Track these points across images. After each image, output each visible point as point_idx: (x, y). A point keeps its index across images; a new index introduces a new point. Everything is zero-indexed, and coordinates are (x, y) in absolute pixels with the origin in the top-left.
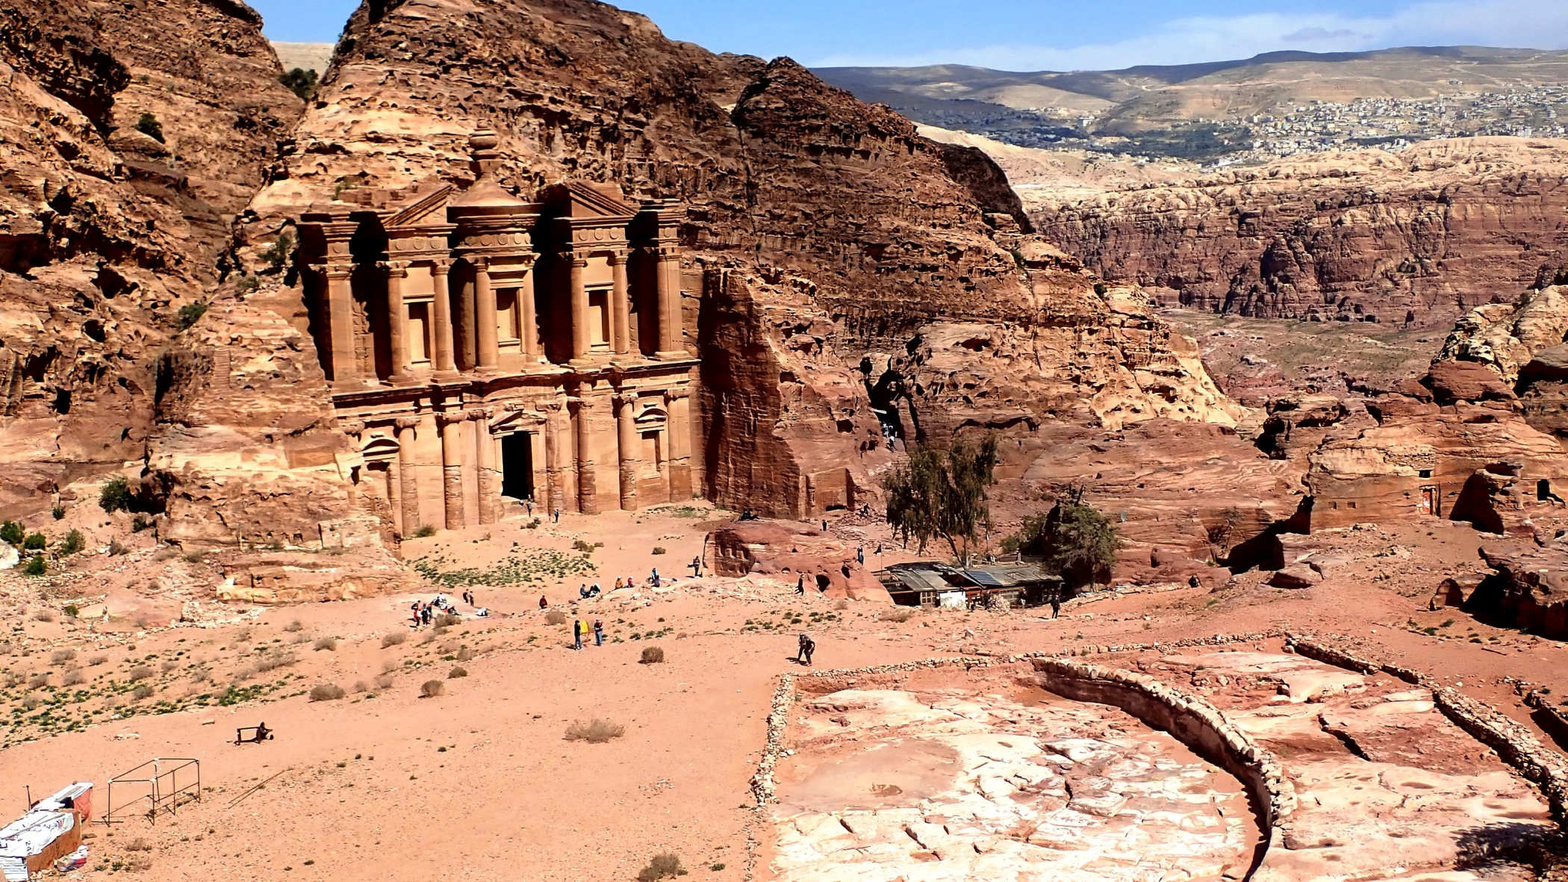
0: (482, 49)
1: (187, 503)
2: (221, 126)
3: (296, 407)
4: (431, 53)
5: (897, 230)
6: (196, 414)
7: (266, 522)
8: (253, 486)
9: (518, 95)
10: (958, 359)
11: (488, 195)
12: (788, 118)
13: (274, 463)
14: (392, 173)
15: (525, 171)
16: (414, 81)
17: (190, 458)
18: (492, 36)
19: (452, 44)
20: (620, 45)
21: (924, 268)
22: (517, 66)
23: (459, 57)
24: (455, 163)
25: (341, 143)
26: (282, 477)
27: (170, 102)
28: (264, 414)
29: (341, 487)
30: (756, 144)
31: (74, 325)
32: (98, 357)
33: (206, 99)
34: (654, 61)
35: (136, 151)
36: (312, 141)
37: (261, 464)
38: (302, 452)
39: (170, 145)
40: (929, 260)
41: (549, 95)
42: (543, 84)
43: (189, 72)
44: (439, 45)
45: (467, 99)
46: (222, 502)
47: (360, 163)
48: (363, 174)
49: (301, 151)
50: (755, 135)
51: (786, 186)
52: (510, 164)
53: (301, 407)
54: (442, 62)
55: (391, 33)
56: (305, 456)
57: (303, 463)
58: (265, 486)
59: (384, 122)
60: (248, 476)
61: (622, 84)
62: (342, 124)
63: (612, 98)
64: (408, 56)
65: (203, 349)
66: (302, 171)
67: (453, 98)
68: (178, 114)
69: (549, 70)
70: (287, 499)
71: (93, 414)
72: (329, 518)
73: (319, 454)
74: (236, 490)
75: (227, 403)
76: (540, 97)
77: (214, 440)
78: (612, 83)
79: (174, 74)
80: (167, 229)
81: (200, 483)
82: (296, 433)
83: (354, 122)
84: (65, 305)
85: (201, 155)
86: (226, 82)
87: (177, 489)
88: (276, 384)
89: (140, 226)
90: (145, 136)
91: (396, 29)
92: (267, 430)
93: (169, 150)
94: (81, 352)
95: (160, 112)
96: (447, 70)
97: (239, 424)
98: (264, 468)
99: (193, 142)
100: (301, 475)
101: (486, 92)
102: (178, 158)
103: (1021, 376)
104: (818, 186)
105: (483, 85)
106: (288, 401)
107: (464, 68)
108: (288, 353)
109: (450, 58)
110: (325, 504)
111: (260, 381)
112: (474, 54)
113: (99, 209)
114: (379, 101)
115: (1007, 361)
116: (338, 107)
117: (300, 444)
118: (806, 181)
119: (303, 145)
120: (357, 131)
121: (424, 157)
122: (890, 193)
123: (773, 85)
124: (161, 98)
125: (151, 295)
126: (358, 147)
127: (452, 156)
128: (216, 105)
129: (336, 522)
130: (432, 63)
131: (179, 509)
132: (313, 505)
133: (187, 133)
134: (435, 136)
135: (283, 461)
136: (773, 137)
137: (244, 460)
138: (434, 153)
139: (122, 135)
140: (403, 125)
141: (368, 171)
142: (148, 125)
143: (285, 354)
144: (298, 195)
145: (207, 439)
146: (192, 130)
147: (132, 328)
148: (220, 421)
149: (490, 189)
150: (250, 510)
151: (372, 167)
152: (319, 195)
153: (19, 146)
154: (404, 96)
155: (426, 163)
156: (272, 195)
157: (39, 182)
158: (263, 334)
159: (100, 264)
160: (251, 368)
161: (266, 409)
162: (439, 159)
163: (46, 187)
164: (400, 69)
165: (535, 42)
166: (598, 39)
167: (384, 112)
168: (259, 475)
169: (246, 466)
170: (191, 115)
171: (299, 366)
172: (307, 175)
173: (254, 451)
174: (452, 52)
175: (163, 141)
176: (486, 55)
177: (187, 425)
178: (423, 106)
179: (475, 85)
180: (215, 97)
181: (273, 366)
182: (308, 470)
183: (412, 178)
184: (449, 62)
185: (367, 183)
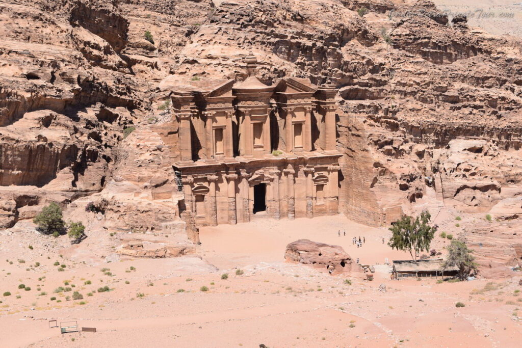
0: (262, 17)
1: (112, 212)
2: (180, 35)
3: (158, 175)
4: (239, 19)
5: (462, 89)
6: (119, 176)
7: (141, 222)
8: (137, 207)
9: (276, 36)
10: (464, 157)
11: (252, 84)
12: (411, 39)
13: (147, 198)
14: (216, 72)
15: (276, 70)
16: (230, 32)
17: (114, 195)
18: (267, 10)
19: (248, 15)
20: (331, 9)
21: (475, 107)
22: (278, 22)
23: (251, 21)
24: (242, 67)
25: (196, 59)
26: (149, 204)
27: (158, 26)
28: (145, 177)
29: (173, 208)
30: (396, 51)
31: (85, 135)
32: (94, 147)
33: (175, 23)
34: (347, 15)
35: (142, 47)
36: (186, 58)
37: (142, 198)
38: (159, 193)
39: (156, 45)
40: (478, 103)
41: (291, 35)
42: (289, 29)
43: (168, 12)
44: (242, 15)
45: (253, 39)
46: (125, 213)
47: (203, 68)
48: (204, 73)
49: (181, 63)
50: (395, 47)
51: (408, 70)
52: (268, 67)
53: (160, 175)
54: (243, 23)
55: (222, 11)
56: (160, 195)
57: (159, 198)
58: (142, 207)
59: (214, 50)
60: (136, 203)
61: (327, 28)
62: (197, 51)
63: (323, 35)
64: (228, 21)
65: (127, 149)
66: (180, 71)
67: (246, 39)
68: (161, 31)
69: (294, 23)
70: (150, 213)
71: (90, 171)
72: (167, 221)
73: (166, 194)
74: (130, 208)
75: (131, 172)
76: (287, 36)
77: (124, 188)
78: (322, 27)
79: (162, 13)
80: (137, 89)
81: (117, 205)
82: (157, 186)
83: (202, 50)
84: (82, 126)
85: (169, 48)
86: (188, 14)
87: (109, 207)
88: (152, 165)
89: (123, 89)
90: (147, 41)
91: (225, 9)
92: (146, 184)
93: (156, 47)
94: (86, 146)
95: (153, 30)
96: (246, 26)
97: (135, 181)
98: (142, 200)
99: (167, 43)
100: (157, 203)
101: (262, 36)
102: (160, 51)
103: (497, 164)
104: (424, 70)
105: (261, 33)
106: (155, 172)
107: (253, 26)
108: (158, 152)
109: (246, 21)
110: (165, 215)
111: (145, 163)
112: (258, 19)
113: (103, 84)
114: (214, 41)
115: (491, 157)
116: (197, 44)
117: (159, 190)
118: (418, 67)
119: (181, 60)
120: (204, 54)
121: (230, 65)
122: (460, 72)
123: (405, 23)
124: (154, 24)
125: (123, 119)
126: (203, 61)
127: (242, 64)
128: (179, 26)
129: (169, 223)
130: (238, 24)
131: (109, 214)
132: (160, 216)
133: (165, 39)
134: (236, 56)
135: (151, 197)
136: (404, 48)
137: (135, 196)
138: (234, 63)
139: (137, 41)
140: (223, 51)
141: (206, 71)
142: (148, 37)
143: (156, 152)
144: (177, 81)
145: (122, 187)
146: (167, 38)
147: (113, 133)
148: (128, 179)
149: (253, 81)
150: (136, 217)
151: (208, 69)
152: (186, 82)
153: (69, 62)
154: (224, 38)
155: (230, 68)
156: (167, 81)
157: (75, 77)
158: (148, 144)
159: (101, 107)
160: (142, 158)
161: (146, 175)
162: (236, 66)
163: (79, 78)
164: (224, 27)
165: (288, 10)
166: (320, 7)
167: (216, 46)
168: (140, 203)
169: (136, 198)
170: (166, 31)
171: (161, 158)
172: (182, 73)
173: (139, 193)
174: (248, 19)
175: (153, 43)
176: (263, 19)
177: (116, 181)
178: (233, 42)
179: (256, 32)
180: (179, 22)
181: (151, 157)
182: (161, 201)
183: (223, 74)
184: (246, 23)
185: (205, 76)
